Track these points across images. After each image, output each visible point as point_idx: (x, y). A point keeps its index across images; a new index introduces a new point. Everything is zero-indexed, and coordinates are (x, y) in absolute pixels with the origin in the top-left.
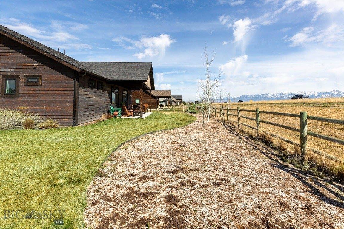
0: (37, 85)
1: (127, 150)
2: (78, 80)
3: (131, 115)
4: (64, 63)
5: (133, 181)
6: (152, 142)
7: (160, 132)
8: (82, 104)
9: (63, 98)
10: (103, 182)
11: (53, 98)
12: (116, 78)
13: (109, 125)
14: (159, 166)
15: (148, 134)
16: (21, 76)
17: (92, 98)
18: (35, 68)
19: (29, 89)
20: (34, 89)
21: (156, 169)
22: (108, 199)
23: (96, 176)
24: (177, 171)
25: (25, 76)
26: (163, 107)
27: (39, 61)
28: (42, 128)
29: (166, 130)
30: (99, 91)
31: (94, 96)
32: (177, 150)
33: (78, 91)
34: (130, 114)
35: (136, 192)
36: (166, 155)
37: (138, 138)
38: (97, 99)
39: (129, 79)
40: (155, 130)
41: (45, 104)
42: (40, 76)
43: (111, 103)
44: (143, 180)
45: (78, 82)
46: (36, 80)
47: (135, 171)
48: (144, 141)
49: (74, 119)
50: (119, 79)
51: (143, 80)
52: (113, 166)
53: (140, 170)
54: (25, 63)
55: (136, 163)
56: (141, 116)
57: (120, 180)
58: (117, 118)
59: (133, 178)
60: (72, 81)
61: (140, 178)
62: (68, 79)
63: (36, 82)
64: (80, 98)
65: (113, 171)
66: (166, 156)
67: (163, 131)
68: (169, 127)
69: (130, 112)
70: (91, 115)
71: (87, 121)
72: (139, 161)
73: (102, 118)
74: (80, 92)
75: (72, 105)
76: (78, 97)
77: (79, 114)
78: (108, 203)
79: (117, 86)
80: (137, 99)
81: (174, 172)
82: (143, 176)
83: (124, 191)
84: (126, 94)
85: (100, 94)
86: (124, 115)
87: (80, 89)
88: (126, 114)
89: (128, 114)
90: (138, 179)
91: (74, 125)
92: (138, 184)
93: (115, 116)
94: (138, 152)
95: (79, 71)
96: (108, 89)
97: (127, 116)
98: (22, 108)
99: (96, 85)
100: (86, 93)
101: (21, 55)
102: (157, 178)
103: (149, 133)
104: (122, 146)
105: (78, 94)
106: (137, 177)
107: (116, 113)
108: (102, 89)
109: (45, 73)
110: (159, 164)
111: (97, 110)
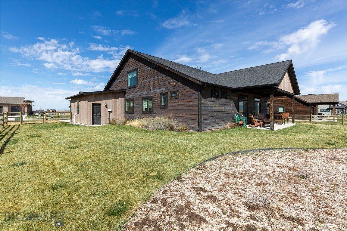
0: (176, 98)
1: (223, 163)
2: (200, 91)
3: (260, 126)
4: (190, 79)
5: (199, 196)
6: (260, 160)
7: (284, 150)
8: (206, 113)
9: (191, 108)
10: (176, 186)
11: (185, 108)
12: (240, 86)
13: (227, 134)
14: (242, 192)
15: (262, 149)
16: (169, 93)
17: (216, 107)
18: (175, 86)
19: (172, 101)
20: (175, 101)
21: (234, 194)
22: (164, 202)
23: (176, 179)
24: (259, 208)
25: (170, 92)
26: (324, 117)
27: (177, 80)
28: (178, 131)
29: (297, 148)
30: (223, 100)
31: (217, 106)
32: (289, 179)
33: (201, 101)
34: (259, 124)
35: (190, 209)
36: (264, 182)
37: (245, 152)
38: (220, 108)
39: (255, 85)
40: (278, 146)
41: (181, 113)
42: (177, 91)
43: (238, 112)
44: (208, 200)
45: (201, 94)
46: (175, 95)
47: (210, 187)
48: (251, 157)
49: (199, 126)
50: (244, 86)
51: (273, 84)
52: (196, 174)
53: (215, 188)
54: (170, 83)
55: (218, 179)
56: (272, 127)
57: (189, 191)
58: (242, 127)
59: (202, 193)
60: (196, 93)
61: (208, 196)
62: (194, 91)
63: (175, 96)
64: (202, 108)
65: (191, 180)
66: (263, 184)
67: (290, 149)
68: (307, 145)
69: (259, 122)
70: (215, 123)
71: (211, 128)
72: (224, 178)
73: (226, 126)
74: (202, 102)
75: (197, 113)
76: (201, 106)
77: (202, 122)
78: (162, 206)
79: (245, 94)
80: (280, 107)
81: (251, 207)
82: (212, 196)
83: (181, 202)
84: (259, 102)
85: (225, 103)
86: (252, 124)
87: (203, 99)
88: (253, 124)
89: (256, 124)
90: (205, 196)
91: (198, 131)
92: (199, 202)
93: (241, 125)
94: (232, 168)
95: (200, 83)
96: (233, 97)
97: (254, 126)
98: (169, 115)
99: (220, 94)
100: (209, 103)
101: (168, 77)
102: (225, 205)
103: (265, 150)
104: (220, 158)
105: (201, 104)
106: (206, 194)
107: (241, 122)
108: (226, 98)
109: (180, 88)
110: (243, 190)
111: (222, 118)
